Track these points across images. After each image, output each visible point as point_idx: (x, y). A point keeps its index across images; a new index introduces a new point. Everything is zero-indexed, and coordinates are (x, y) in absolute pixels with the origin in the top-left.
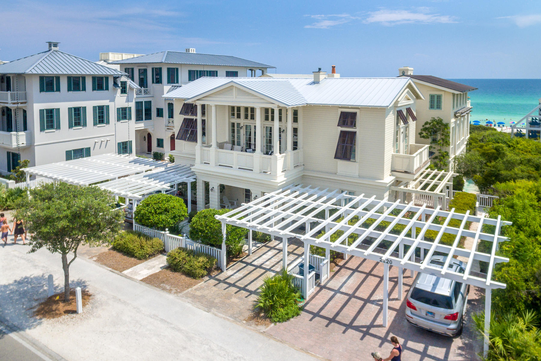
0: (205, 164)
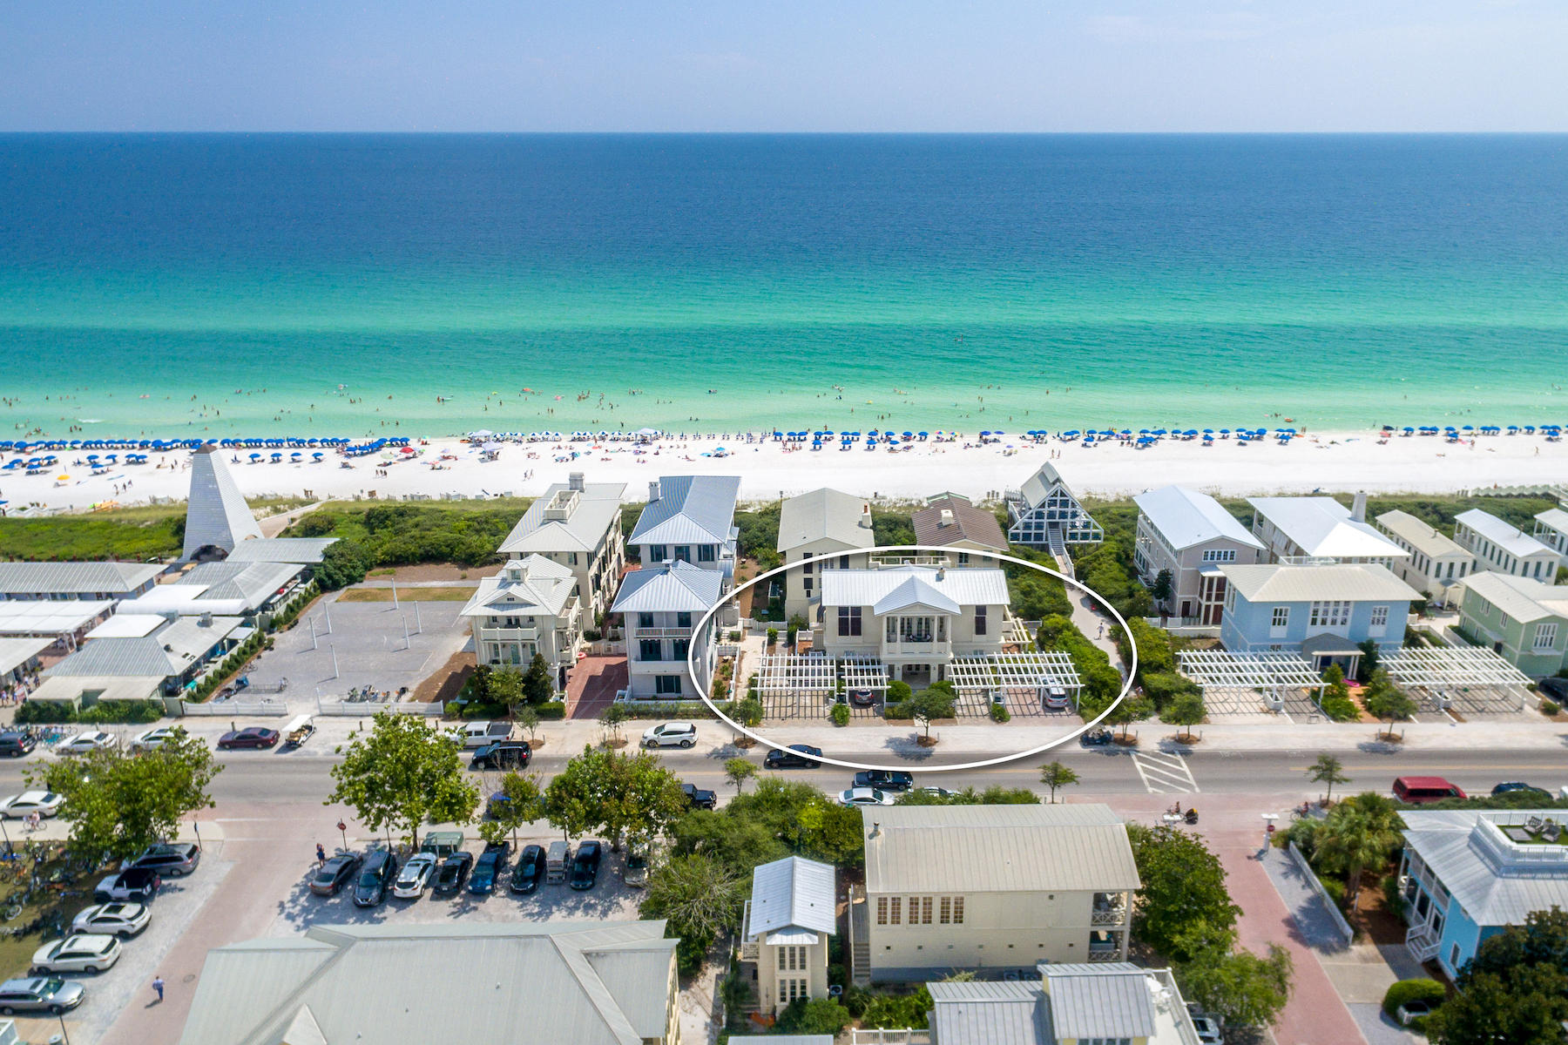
0: (890, 654)
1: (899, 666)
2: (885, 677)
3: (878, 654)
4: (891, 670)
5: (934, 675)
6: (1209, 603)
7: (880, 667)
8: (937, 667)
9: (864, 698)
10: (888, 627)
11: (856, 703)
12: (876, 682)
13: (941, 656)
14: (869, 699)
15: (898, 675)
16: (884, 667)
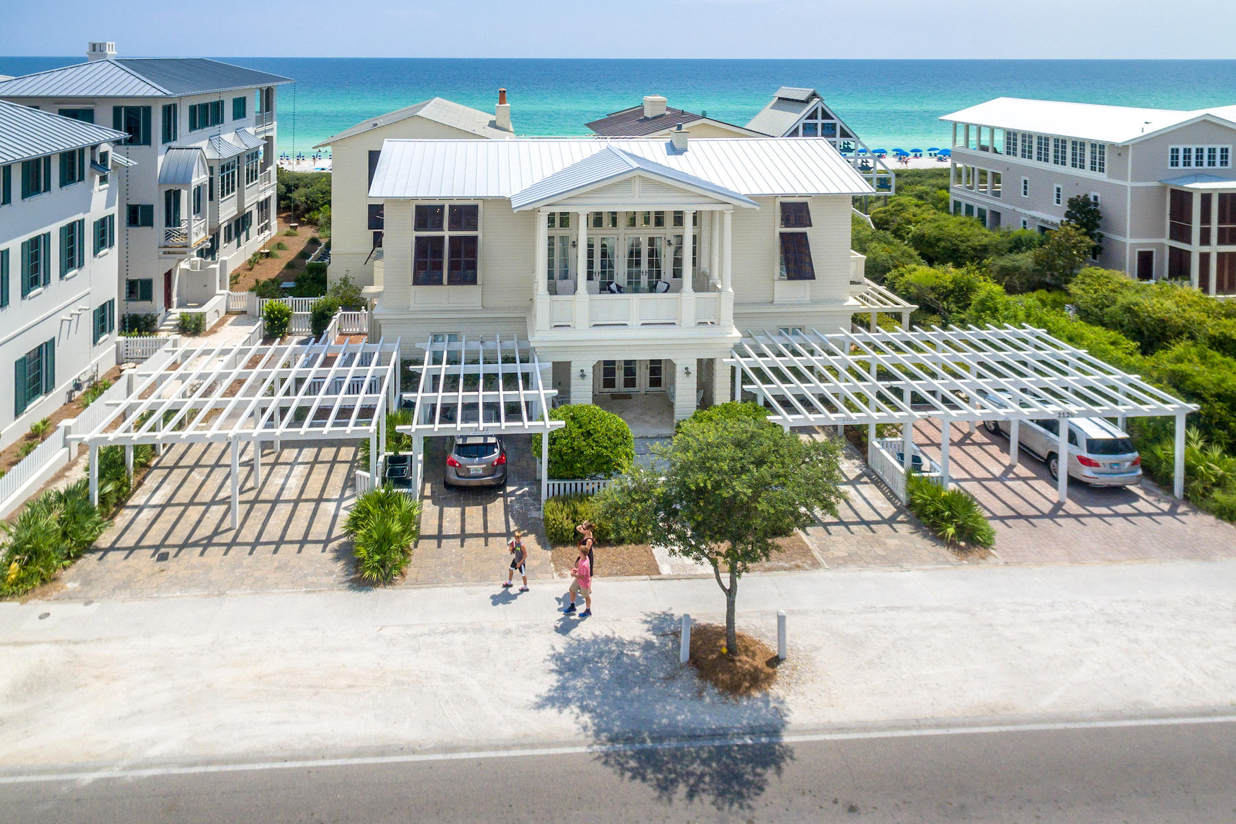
0: (557, 328)
1: (584, 365)
2: (543, 393)
3: (524, 337)
4: (561, 375)
5: (685, 393)
6: (1205, 249)
7: (527, 368)
8: (694, 369)
9: (476, 467)
10: (551, 264)
11: (449, 486)
12: (513, 411)
13: (703, 332)
14: (491, 470)
15: (582, 392)
16: (539, 369)
